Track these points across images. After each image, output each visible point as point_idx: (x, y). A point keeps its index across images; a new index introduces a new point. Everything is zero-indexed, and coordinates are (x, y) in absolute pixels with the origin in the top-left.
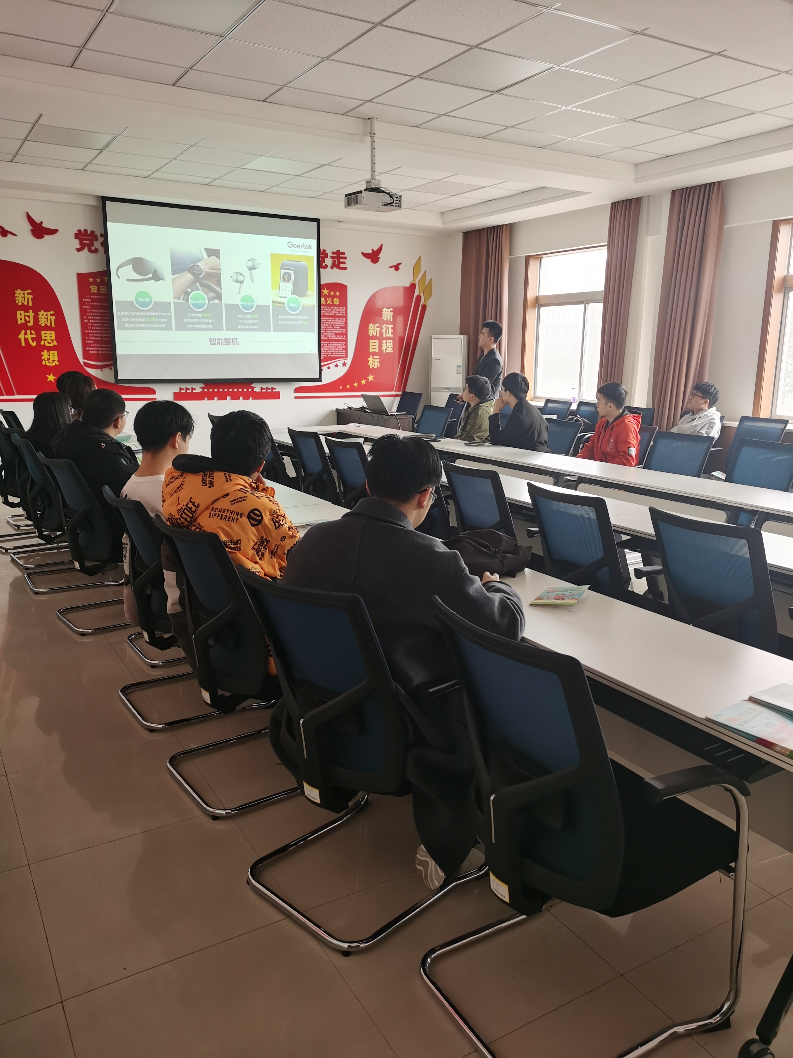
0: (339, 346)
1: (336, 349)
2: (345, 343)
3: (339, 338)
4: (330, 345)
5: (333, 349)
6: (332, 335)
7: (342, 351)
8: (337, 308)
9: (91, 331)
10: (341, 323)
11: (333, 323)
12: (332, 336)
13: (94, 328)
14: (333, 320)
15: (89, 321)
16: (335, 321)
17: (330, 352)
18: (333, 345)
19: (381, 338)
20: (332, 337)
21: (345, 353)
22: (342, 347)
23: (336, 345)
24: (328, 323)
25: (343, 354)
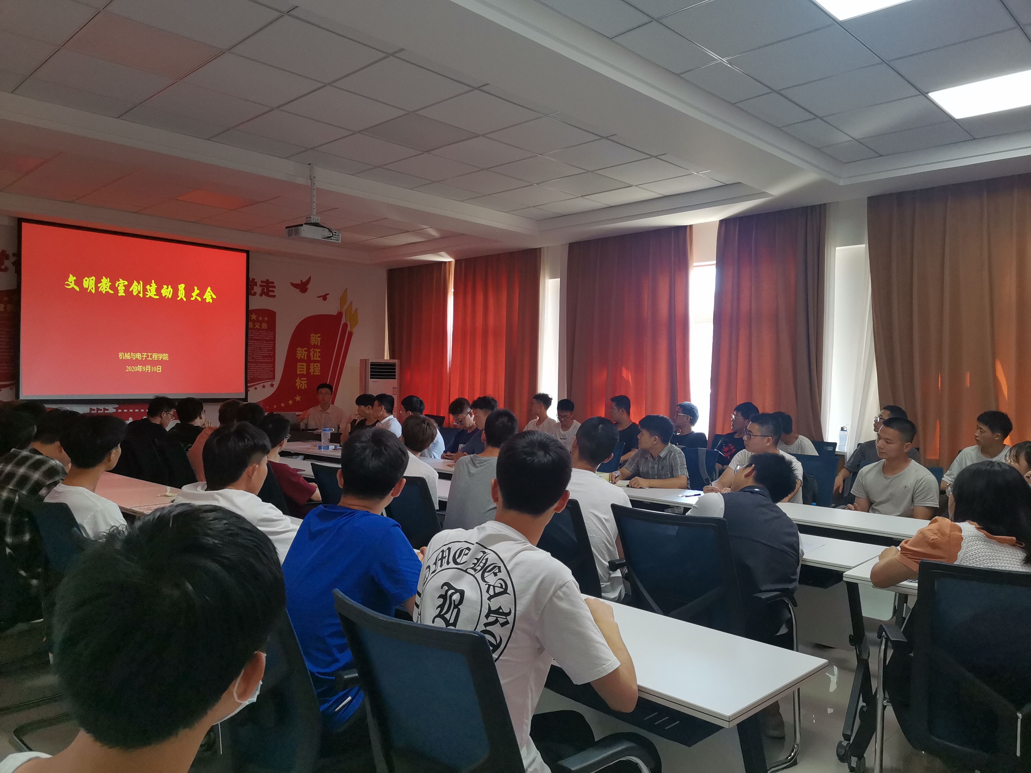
0: (266, 368)
1: (264, 371)
2: (272, 365)
3: (267, 361)
4: (258, 367)
5: (261, 371)
6: (259, 357)
7: (269, 373)
8: (265, 332)
10: (269, 347)
11: (260, 346)
14: (260, 343)
16: (263, 344)
17: (257, 374)
19: (309, 361)
21: (272, 375)
22: (269, 369)
23: (263, 367)
24: (256, 346)
25: (270, 375)
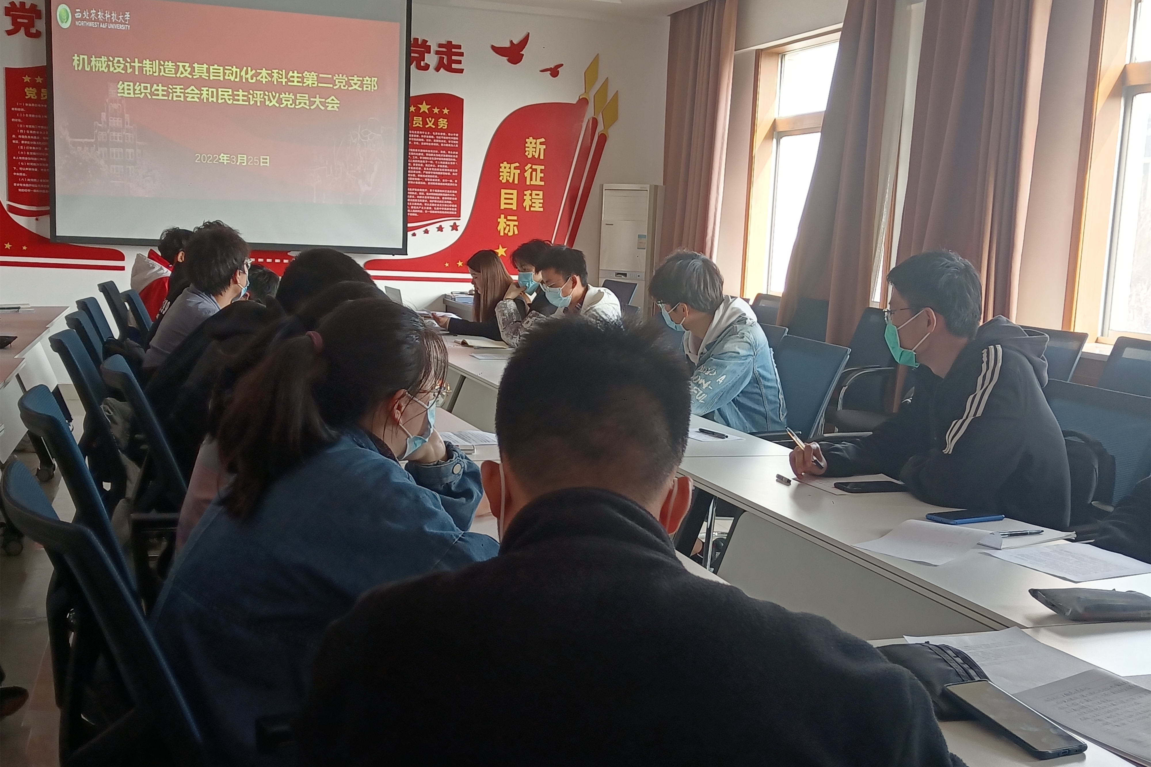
0: (445, 197)
1: (440, 202)
2: (456, 192)
3: (446, 184)
4: (430, 194)
5: (435, 201)
6: (433, 178)
7: (450, 206)
8: (444, 134)
9: (23, 158)
10: (450, 160)
11: (435, 159)
12: (434, 180)
13: (28, 153)
14: (435, 153)
15: (21, 142)
16: (439, 155)
17: (429, 206)
18: (435, 194)
19: (521, 187)
20: (432, 182)
21: (456, 209)
22: (451, 199)
23: (439, 194)
24: (428, 158)
25: (453, 209)
